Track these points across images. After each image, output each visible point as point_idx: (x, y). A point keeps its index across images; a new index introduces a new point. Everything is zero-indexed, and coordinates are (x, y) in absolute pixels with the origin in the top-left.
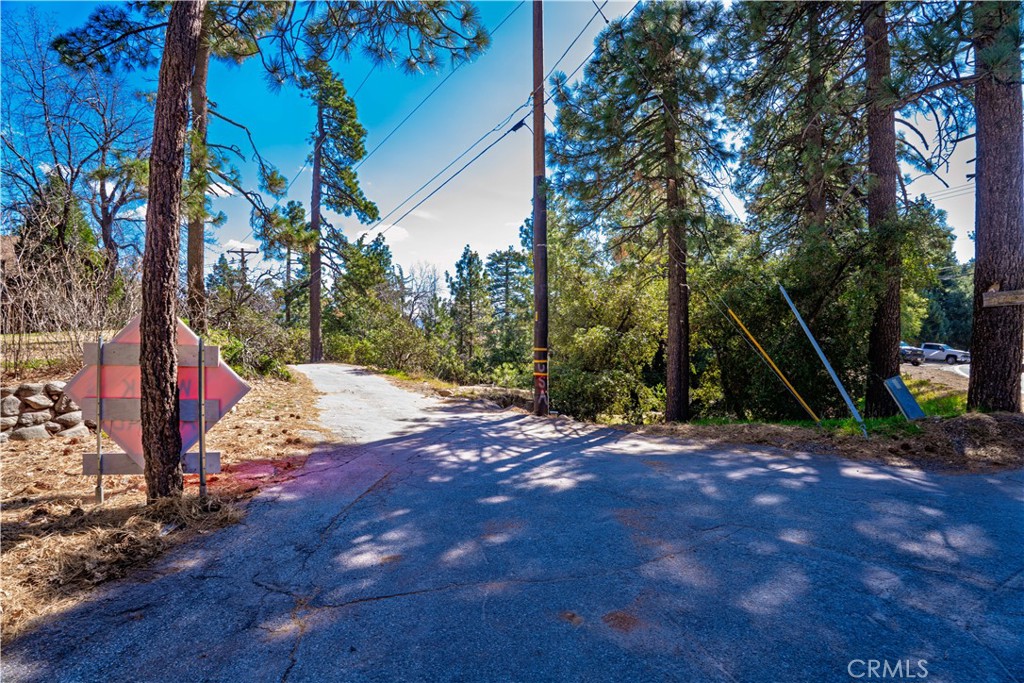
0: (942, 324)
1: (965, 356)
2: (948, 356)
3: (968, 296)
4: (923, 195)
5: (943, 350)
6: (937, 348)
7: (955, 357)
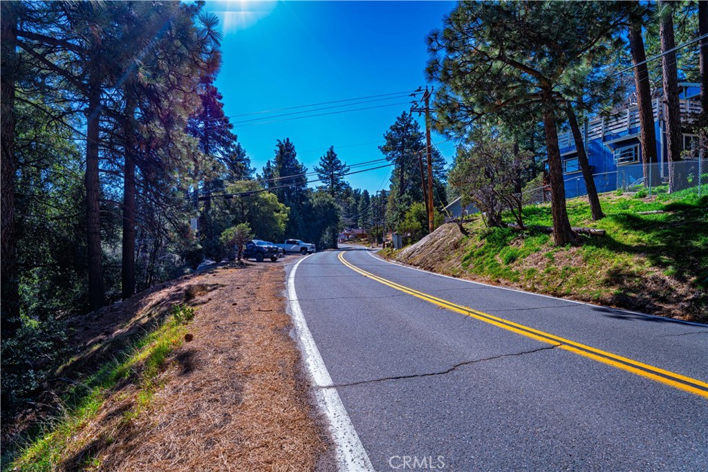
0: (300, 225)
1: (312, 248)
2: (302, 249)
3: (314, 206)
4: (288, 139)
5: (298, 244)
6: (294, 243)
7: (306, 249)
